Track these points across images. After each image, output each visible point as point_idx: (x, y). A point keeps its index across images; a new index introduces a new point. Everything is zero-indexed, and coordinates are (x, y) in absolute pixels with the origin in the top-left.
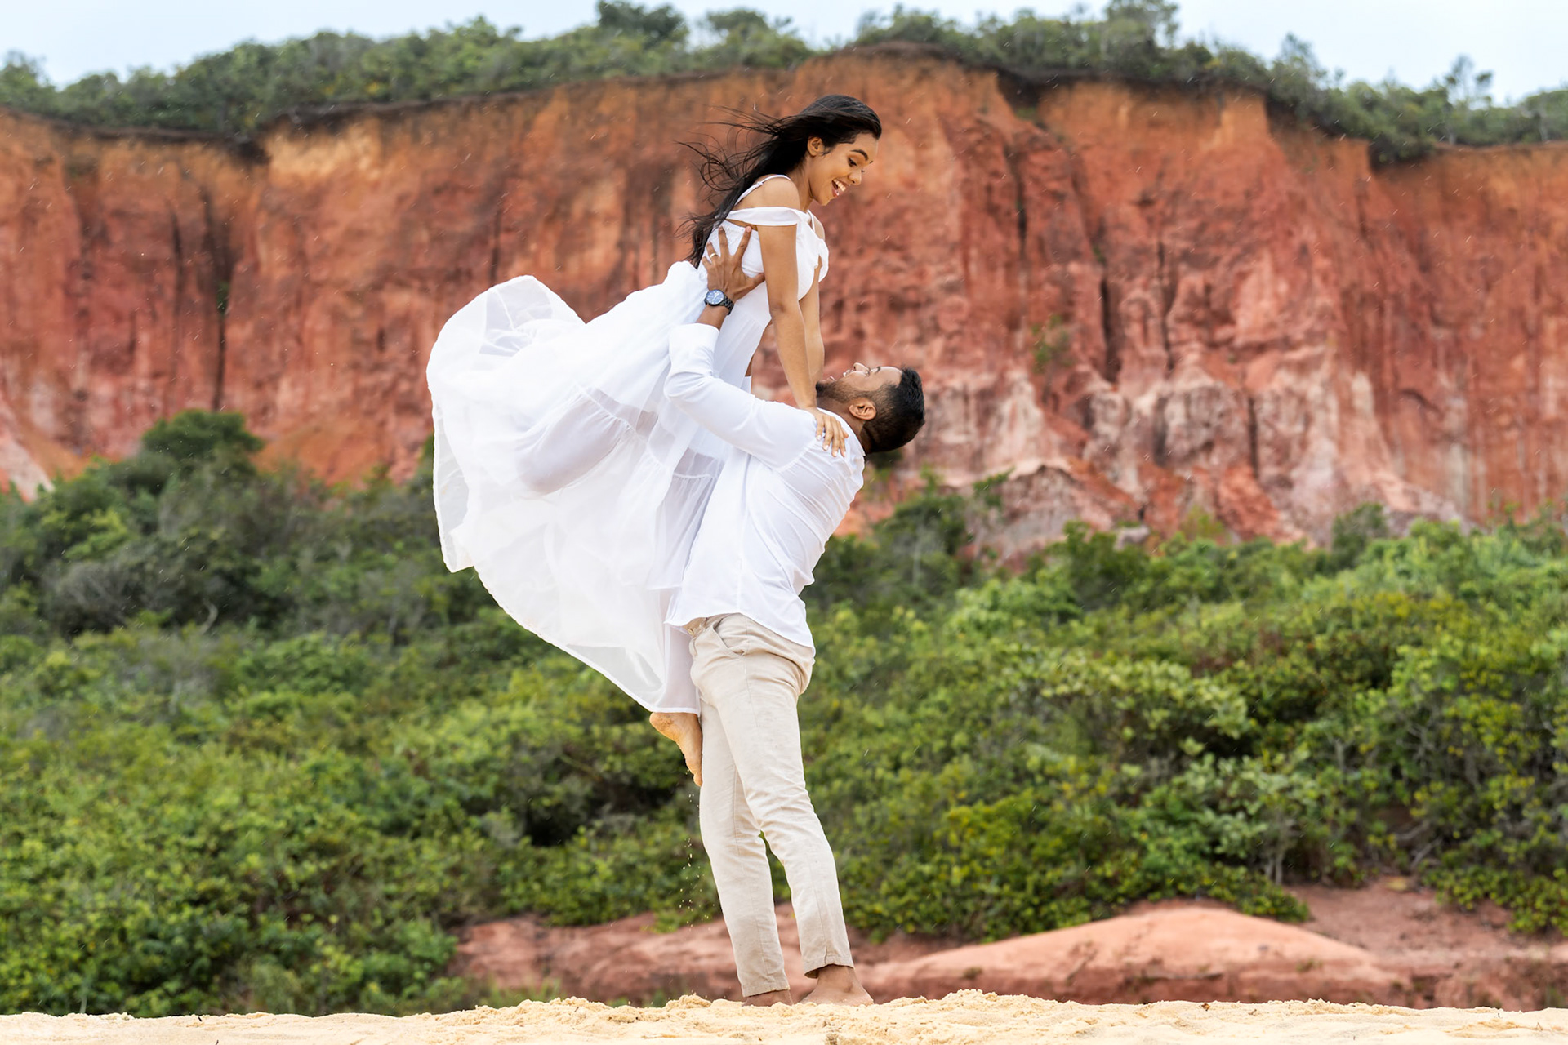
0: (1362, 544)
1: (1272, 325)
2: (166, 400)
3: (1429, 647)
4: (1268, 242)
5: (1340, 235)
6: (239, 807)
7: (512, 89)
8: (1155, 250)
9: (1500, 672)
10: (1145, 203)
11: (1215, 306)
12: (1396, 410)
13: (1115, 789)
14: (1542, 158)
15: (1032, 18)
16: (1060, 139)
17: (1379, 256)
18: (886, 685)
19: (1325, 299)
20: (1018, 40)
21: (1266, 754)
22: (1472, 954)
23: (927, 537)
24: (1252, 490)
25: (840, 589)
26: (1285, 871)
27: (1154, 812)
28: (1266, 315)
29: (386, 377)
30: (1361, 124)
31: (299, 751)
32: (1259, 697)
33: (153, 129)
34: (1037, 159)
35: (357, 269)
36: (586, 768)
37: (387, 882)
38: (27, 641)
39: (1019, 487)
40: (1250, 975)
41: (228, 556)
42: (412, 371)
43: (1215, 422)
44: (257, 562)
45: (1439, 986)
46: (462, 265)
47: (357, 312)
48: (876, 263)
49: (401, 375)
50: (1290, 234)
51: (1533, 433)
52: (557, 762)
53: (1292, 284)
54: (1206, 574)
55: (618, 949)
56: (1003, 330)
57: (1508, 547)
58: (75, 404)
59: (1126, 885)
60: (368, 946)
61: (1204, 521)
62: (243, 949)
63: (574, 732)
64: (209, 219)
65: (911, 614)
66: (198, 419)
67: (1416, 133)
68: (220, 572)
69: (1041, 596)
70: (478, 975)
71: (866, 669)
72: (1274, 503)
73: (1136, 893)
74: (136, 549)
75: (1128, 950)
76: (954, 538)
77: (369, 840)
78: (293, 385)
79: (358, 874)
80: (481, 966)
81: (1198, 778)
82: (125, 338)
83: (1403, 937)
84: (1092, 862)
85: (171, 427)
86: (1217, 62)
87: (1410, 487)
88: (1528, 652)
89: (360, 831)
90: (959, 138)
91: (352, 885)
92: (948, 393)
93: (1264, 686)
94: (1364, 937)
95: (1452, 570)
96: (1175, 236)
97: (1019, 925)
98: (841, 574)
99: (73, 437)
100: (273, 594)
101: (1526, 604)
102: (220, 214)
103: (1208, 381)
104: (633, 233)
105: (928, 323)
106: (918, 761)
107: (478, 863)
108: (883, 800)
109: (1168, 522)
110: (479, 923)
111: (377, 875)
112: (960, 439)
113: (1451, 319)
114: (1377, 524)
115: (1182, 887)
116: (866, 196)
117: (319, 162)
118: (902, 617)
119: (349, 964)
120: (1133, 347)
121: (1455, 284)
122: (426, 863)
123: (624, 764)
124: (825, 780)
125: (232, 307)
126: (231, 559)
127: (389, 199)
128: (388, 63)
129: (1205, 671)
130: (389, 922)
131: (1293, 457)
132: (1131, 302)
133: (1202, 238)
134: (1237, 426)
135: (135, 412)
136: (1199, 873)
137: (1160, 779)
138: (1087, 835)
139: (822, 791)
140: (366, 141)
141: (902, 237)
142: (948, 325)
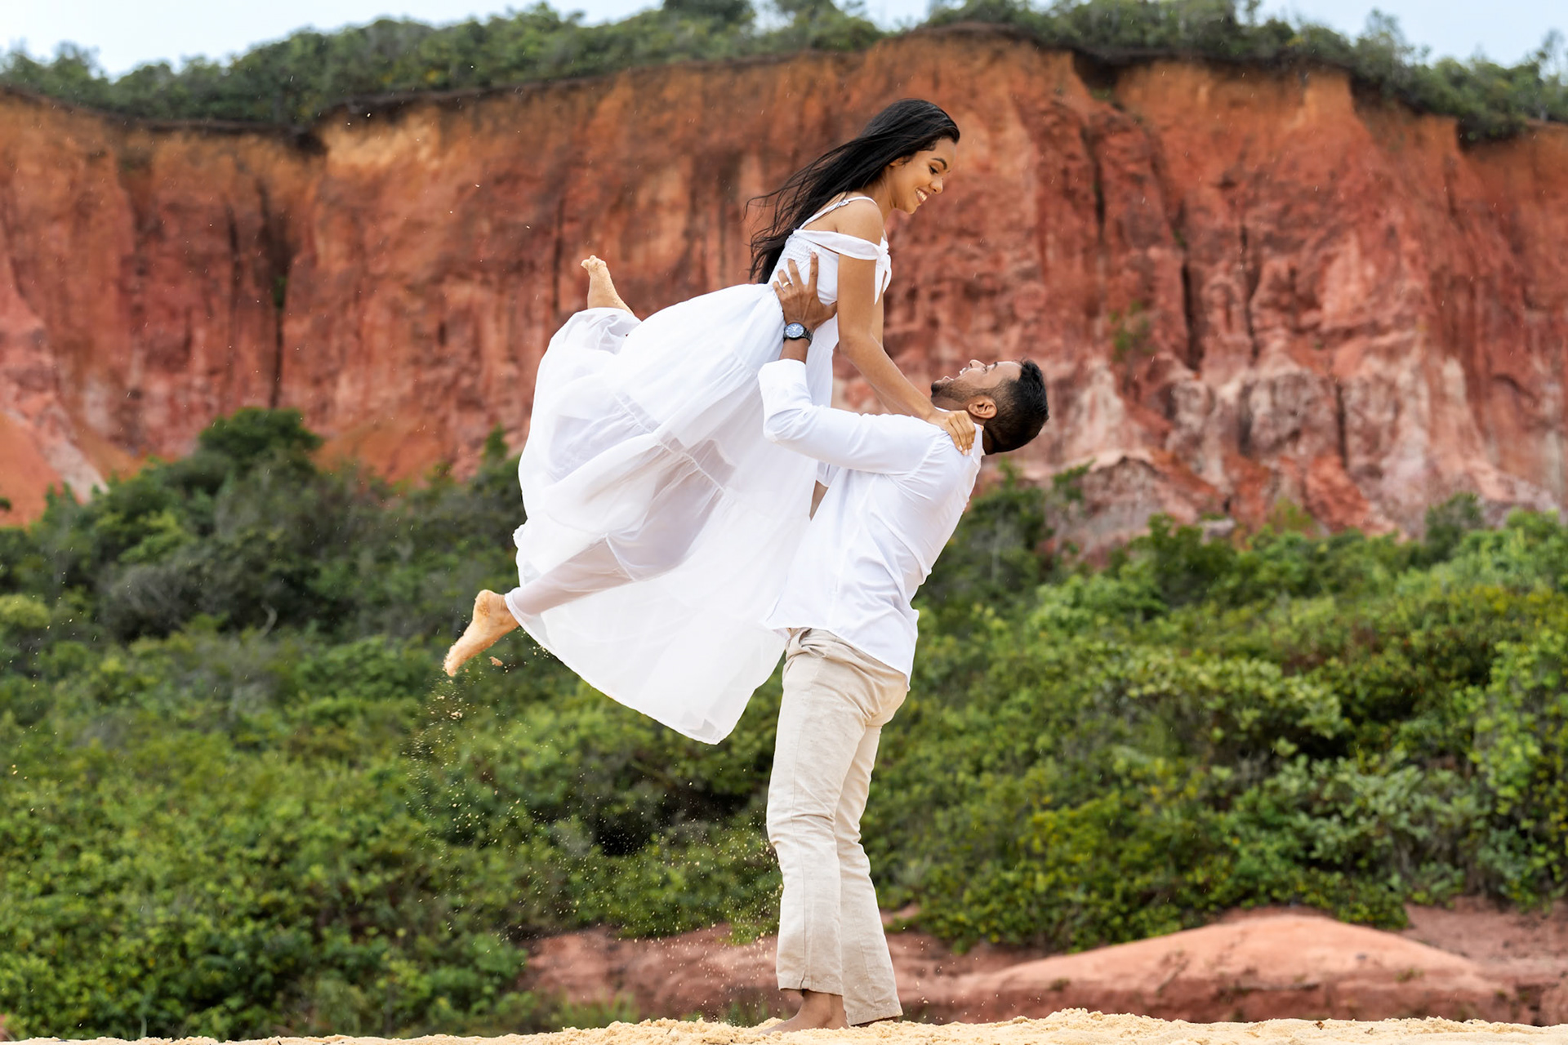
0: (1456, 535)
1: (1360, 310)
2: (222, 398)
3: (1530, 642)
4: (1354, 224)
5: (1428, 216)
6: (302, 817)
7: (575, 75)
8: (1238, 233)
10: (1226, 185)
11: (1300, 290)
12: (1489, 396)
13: (1205, 792)
16: (1139, 120)
17: (1470, 237)
18: (966, 686)
19: (1413, 283)
20: (1094, 18)
21: (1361, 754)
23: (1008, 531)
24: (1341, 480)
27: (1246, 815)
28: (1353, 299)
29: (448, 372)
30: (1448, 101)
31: (363, 758)
32: (1353, 696)
33: (208, 121)
34: (1115, 141)
35: (417, 261)
36: (658, 774)
37: (454, 893)
38: (81, 647)
39: (1100, 480)
40: (1348, 985)
41: (285, 557)
42: (474, 365)
43: (1301, 410)
44: (316, 564)
45: (1544, 996)
46: (526, 256)
47: (417, 305)
48: (950, 250)
49: (464, 370)
50: (1377, 215)
52: (627, 768)
53: (1380, 268)
54: (1295, 568)
55: (691, 962)
56: (1082, 318)
58: (129, 403)
59: (1218, 892)
60: (436, 960)
61: (1292, 513)
62: (306, 964)
63: (645, 736)
64: (265, 212)
65: (990, 612)
66: (254, 417)
67: (1506, 111)
68: (279, 574)
69: (1124, 592)
70: (549, 990)
71: (945, 669)
72: (1363, 493)
73: (1229, 899)
74: (193, 551)
75: (1221, 960)
76: (1033, 532)
77: (434, 849)
78: (353, 381)
79: (425, 886)
80: (551, 980)
81: (1291, 780)
82: (180, 335)
83: (1506, 945)
84: (1182, 869)
85: (228, 425)
86: (1299, 39)
87: (1506, 476)
89: (426, 840)
90: (1034, 120)
91: (417, 897)
93: (1357, 683)
94: (1465, 945)
95: (1551, 563)
96: (1258, 218)
97: (1107, 934)
99: (128, 435)
100: (333, 597)
102: (277, 207)
103: (1294, 368)
104: (700, 222)
105: (1004, 311)
106: (1000, 764)
107: (547, 872)
108: (965, 805)
109: (1255, 514)
110: (548, 935)
111: (444, 886)
113: (1545, 302)
114: (1472, 515)
115: (1276, 893)
117: (377, 152)
118: (981, 615)
119: (418, 978)
120: (1215, 334)
121: (1548, 265)
122: (495, 873)
123: (697, 769)
124: (905, 785)
125: (290, 302)
126: (289, 561)
127: (450, 190)
128: (448, 51)
129: (1297, 669)
130: (456, 935)
131: (1383, 445)
132: (1213, 288)
133: (1288, 220)
134: (1324, 415)
135: (191, 410)
136: (1293, 879)
137: (1251, 781)
138: (1177, 839)
139: (902, 796)
140: (425, 130)
141: (977, 223)
142: (1025, 313)
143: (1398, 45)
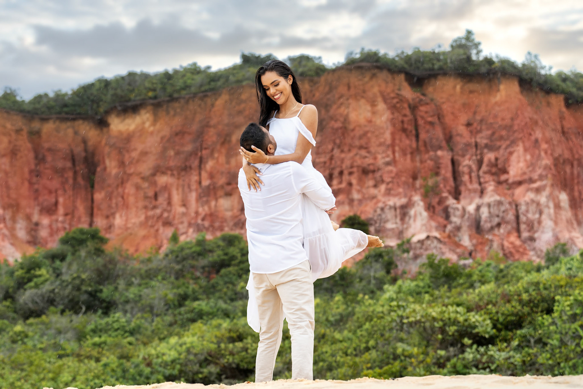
0: (557, 260)
1: (524, 173)
2: (70, 225)
3: (570, 296)
4: (521, 139)
5: (553, 135)
7: (206, 91)
8: (474, 144)
10: (469, 125)
11: (500, 166)
12: (580, 207)
13: (434, 361)
15: (419, 51)
16: (432, 100)
17: (570, 143)
18: (345, 323)
19: (546, 161)
20: (413, 60)
21: (499, 344)
23: (378, 266)
24: (518, 243)
25: (339, 288)
27: (451, 370)
28: (522, 169)
29: (158, 211)
30: (560, 88)
32: (498, 320)
33: (63, 115)
34: (423, 108)
35: (145, 168)
36: (217, 361)
38: (6, 321)
39: (419, 245)
41: (90, 285)
42: (169, 208)
43: (501, 214)
44: (102, 287)
46: (187, 164)
47: (146, 185)
48: (356, 154)
49: (165, 210)
50: (530, 135)
52: (206, 360)
53: (532, 156)
56: (411, 180)
58: (34, 228)
61: (498, 256)
63: (213, 346)
64: (86, 150)
65: (367, 297)
66: (82, 232)
68: (86, 292)
69: (418, 286)
71: (338, 317)
72: (528, 248)
74: (52, 283)
76: (389, 266)
78: (121, 216)
81: (469, 355)
82: (53, 200)
85: (71, 235)
86: (497, 65)
90: (389, 101)
92: (388, 207)
93: (500, 315)
96: (482, 138)
98: (340, 282)
99: (34, 241)
100: (107, 300)
102: (90, 149)
103: (498, 198)
105: (378, 179)
106: (354, 353)
108: (339, 369)
109: (482, 257)
112: (394, 226)
116: (351, 127)
117: (129, 125)
118: (363, 298)
120: (465, 185)
123: (233, 359)
125: (96, 186)
127: (158, 139)
128: (156, 83)
129: (475, 310)
131: (535, 229)
132: (464, 166)
133: (494, 138)
134: (511, 216)
135: (58, 230)
137: (454, 356)
140: (148, 115)
141: (367, 143)
142: (387, 179)
143: (539, 66)
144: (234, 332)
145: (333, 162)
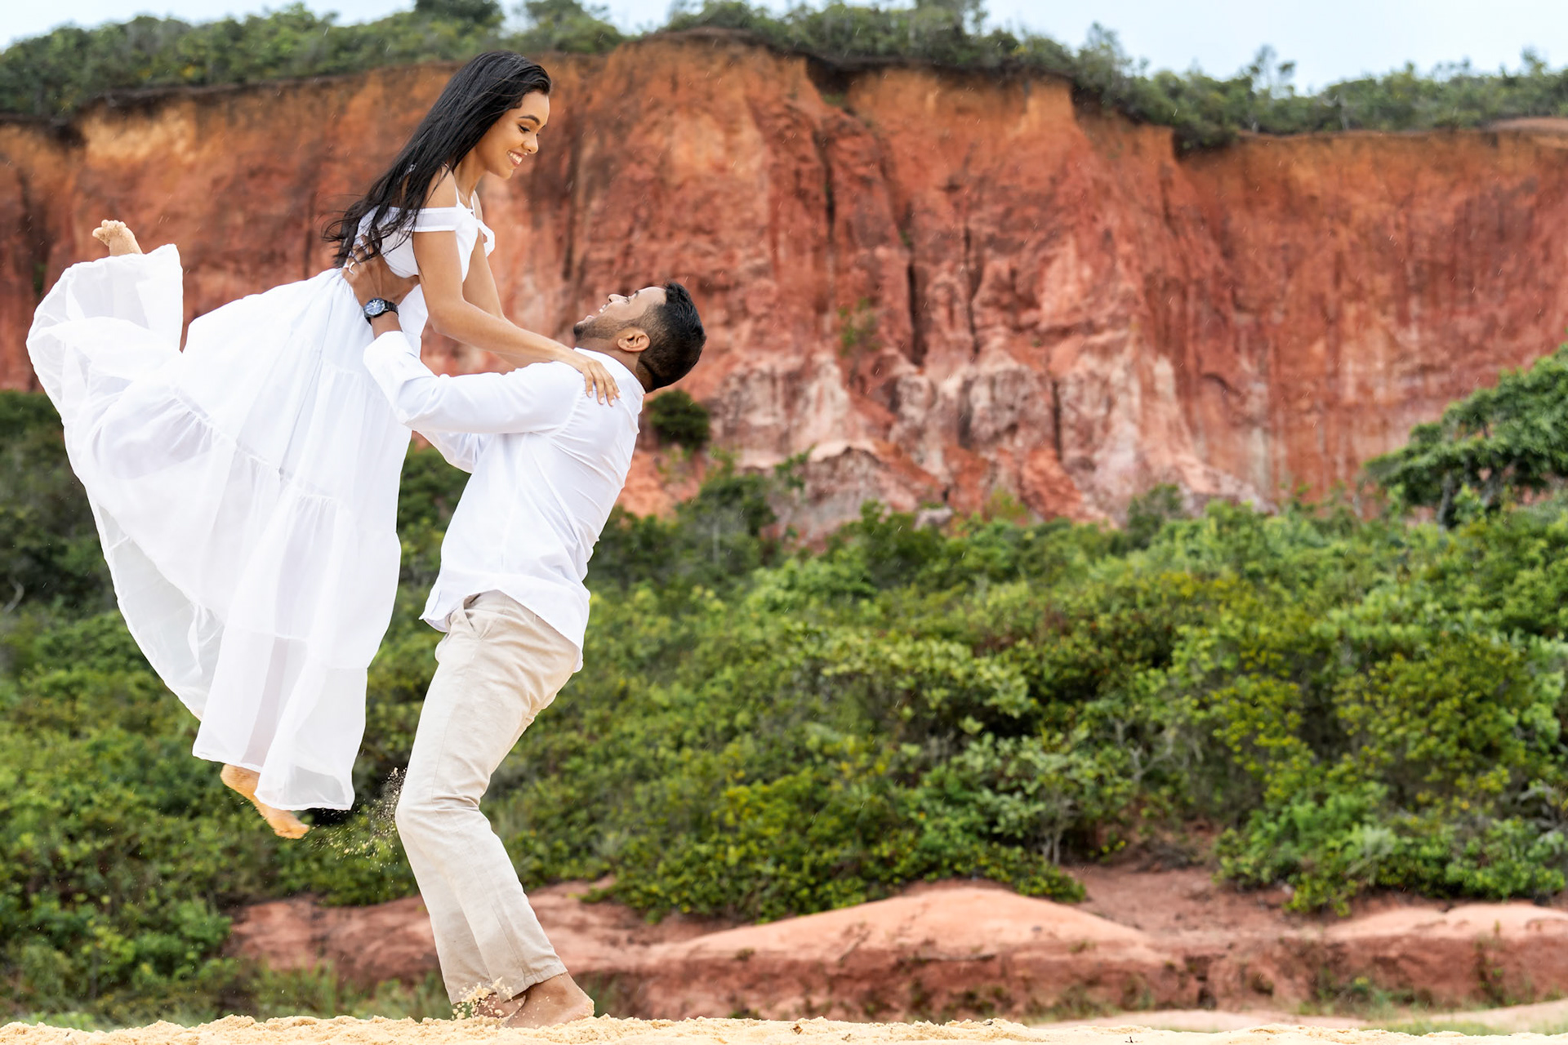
0: (1157, 524)
1: (1076, 310)
3: (1209, 626)
4: (1072, 228)
5: (1144, 221)
6: (16, 786)
7: (327, 73)
8: (962, 235)
9: (1280, 651)
10: (952, 188)
11: (1020, 290)
12: (1199, 393)
13: (894, 769)
14: (1342, 146)
15: (841, 6)
16: (868, 125)
17: (1183, 242)
18: (676, 663)
19: (1129, 284)
20: (827, 27)
21: (1045, 734)
22: (1247, 934)
23: (731, 516)
24: (1055, 472)
25: (642, 569)
26: (1063, 852)
27: (933, 791)
28: (1070, 300)
30: (1165, 112)
31: (85, 730)
32: (1040, 677)
34: (845, 144)
36: (370, 747)
37: (163, 862)
39: (825, 469)
40: (1023, 956)
41: (35, 535)
43: (1019, 404)
44: (64, 541)
45: (1211, 967)
46: (277, 247)
48: (685, 247)
50: (1094, 219)
51: (1333, 417)
53: (1096, 269)
54: (1001, 555)
55: (393, 929)
56: (811, 313)
57: (1297, 528)
59: (902, 866)
60: (143, 926)
61: (1007, 502)
62: (15, 930)
64: (25, 201)
65: (710, 594)
67: (1219, 122)
68: (26, 551)
69: (835, 575)
70: (251, 956)
71: (655, 648)
72: (1077, 485)
73: (913, 872)
75: (901, 932)
76: (758, 516)
77: (146, 818)
79: (135, 854)
80: (255, 946)
81: (977, 757)
83: (1178, 917)
84: (869, 843)
86: (1023, 49)
87: (1210, 470)
88: (1307, 631)
89: (138, 810)
90: (767, 123)
91: (127, 865)
92: (756, 375)
93: (1045, 664)
94: (1139, 918)
95: (1238, 550)
96: (981, 221)
97: (795, 905)
98: (642, 553)
100: (79, 573)
101: (1310, 584)
102: (37, 197)
103: (1012, 364)
105: (736, 307)
106: (700, 740)
107: (257, 842)
108: (664, 779)
109: (973, 503)
110: (254, 903)
111: (154, 855)
112: (768, 421)
113: (1253, 305)
114: (1173, 506)
115: (958, 867)
116: (676, 179)
117: (135, 145)
118: (702, 596)
119: (122, 944)
120: (939, 331)
121: (1257, 271)
122: (204, 842)
124: (608, 759)
126: (39, 538)
127: (206, 183)
128: (204, 47)
129: (989, 650)
130: (163, 902)
131: (1096, 440)
132: (937, 286)
133: (1008, 223)
134: (1041, 409)
136: (975, 853)
137: (939, 758)
138: (864, 815)
139: (605, 771)
140: (182, 124)
141: (711, 221)
142: (757, 307)
143: (1118, 57)
144: (409, 678)
145: (632, 262)
